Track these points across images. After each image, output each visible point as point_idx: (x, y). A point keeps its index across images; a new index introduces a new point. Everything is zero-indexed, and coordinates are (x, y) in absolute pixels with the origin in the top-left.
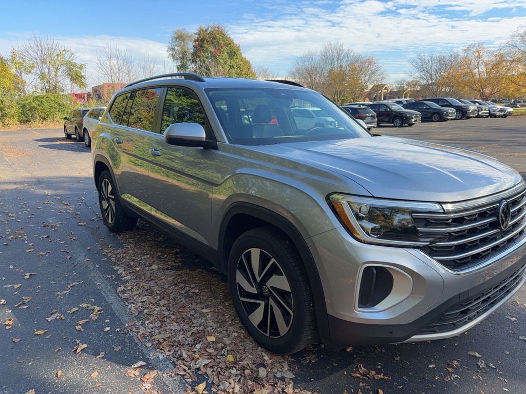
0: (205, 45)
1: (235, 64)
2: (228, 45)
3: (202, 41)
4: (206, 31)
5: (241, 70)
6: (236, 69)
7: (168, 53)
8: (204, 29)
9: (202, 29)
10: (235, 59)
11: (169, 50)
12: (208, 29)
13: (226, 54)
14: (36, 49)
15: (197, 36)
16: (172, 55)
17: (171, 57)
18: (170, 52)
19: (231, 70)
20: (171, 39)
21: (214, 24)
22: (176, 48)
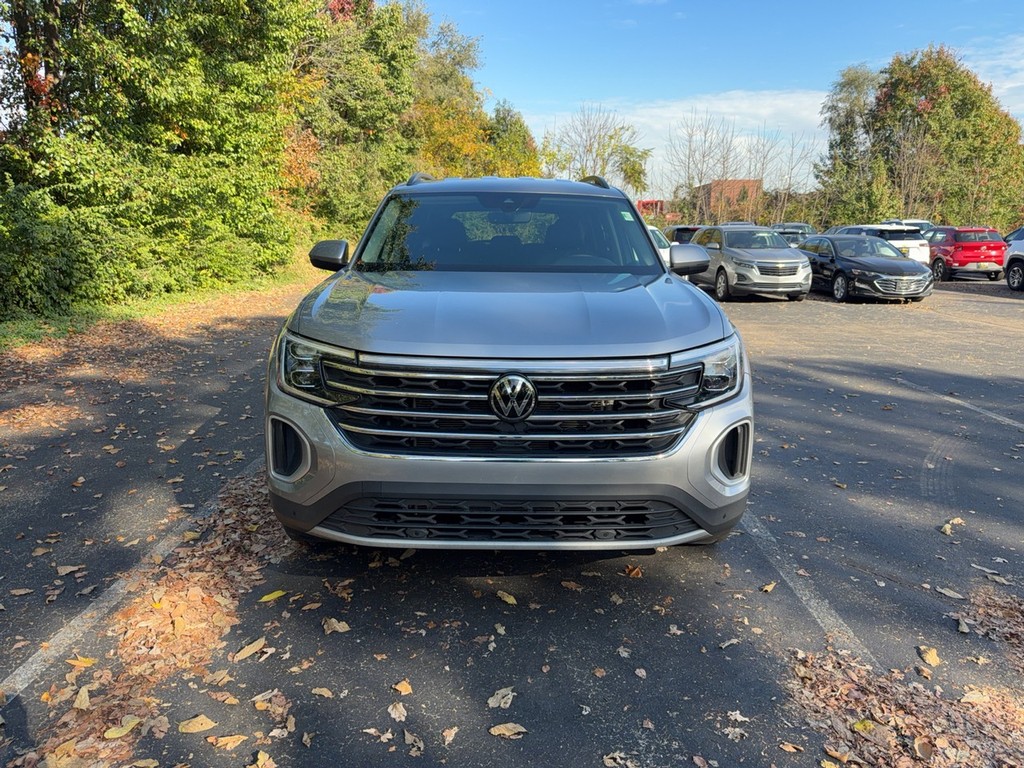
0: (901, 94)
1: (970, 129)
2: (956, 88)
3: (895, 85)
4: (909, 63)
5: (983, 142)
6: (971, 140)
7: (823, 117)
8: (905, 60)
9: (899, 62)
10: (972, 118)
11: (825, 110)
12: (913, 58)
13: (948, 108)
14: (580, 128)
15: (887, 76)
16: (831, 119)
17: (827, 125)
18: (826, 115)
19: (957, 142)
20: (831, 88)
21: (931, 46)
22: (840, 105)
